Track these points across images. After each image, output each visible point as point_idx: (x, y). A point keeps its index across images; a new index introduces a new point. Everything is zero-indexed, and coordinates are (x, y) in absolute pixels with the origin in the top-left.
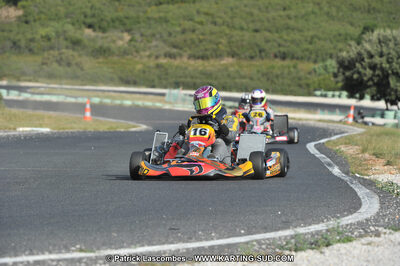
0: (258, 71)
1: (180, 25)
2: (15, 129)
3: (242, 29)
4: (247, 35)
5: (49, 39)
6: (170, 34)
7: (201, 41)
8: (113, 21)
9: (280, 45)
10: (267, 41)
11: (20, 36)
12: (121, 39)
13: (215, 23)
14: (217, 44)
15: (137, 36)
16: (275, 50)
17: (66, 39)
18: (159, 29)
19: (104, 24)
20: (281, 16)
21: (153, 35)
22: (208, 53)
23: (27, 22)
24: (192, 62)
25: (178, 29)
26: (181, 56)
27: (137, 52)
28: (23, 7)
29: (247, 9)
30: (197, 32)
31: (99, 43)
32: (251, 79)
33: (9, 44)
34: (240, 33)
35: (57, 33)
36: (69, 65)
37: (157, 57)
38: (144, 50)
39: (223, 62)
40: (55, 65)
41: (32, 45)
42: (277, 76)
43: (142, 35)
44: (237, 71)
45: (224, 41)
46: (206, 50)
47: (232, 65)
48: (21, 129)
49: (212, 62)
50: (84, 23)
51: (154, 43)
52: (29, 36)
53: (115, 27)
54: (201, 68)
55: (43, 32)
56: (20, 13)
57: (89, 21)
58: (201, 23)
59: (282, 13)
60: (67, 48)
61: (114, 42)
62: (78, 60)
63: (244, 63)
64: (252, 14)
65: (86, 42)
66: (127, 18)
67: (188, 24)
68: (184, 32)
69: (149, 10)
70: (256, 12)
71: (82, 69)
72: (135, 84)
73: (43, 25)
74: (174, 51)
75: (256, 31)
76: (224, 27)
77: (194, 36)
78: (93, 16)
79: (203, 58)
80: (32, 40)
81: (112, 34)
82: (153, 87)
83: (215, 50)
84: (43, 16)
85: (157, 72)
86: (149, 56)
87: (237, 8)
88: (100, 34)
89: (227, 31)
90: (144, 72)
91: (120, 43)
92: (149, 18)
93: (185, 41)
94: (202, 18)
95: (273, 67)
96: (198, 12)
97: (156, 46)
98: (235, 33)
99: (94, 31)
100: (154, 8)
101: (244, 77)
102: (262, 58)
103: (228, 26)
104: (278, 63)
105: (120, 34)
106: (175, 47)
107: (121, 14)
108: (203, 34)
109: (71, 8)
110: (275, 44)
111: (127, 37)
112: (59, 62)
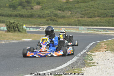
0: (106, 21)
1: (84, 9)
2: (21, 40)
3: (101, 9)
4: (103, 11)
5: (48, 14)
6: (81, 11)
7: (90, 13)
8: (66, 8)
9: (112, 13)
10: (108, 12)
11: (40, 13)
12: (68, 13)
13: (94, 8)
14: (94, 13)
15: (73, 12)
16: (111, 15)
17: (53, 14)
18: (79, 10)
19: (64, 9)
20: (112, 5)
21: (77, 12)
22: (92, 16)
23: (42, 9)
24: (88, 19)
25: (84, 10)
26: (84, 17)
27: (73, 16)
28: (42, 5)
29: (103, 4)
30: (89, 10)
31: (62, 15)
32: (104, 23)
33: (37, 16)
34: (101, 10)
35: (50, 12)
36: (53, 21)
37: (78, 18)
38: (74, 16)
39: (96, 18)
40: (50, 21)
41: (44, 16)
42: (111, 22)
43: (74, 12)
44: (100, 21)
45: (96, 13)
46: (91, 15)
47: (99, 19)
48: (23, 40)
49: (93, 19)
50: (58, 9)
51: (77, 14)
52: (43, 13)
53: (67, 10)
54: (90, 20)
55: (46, 12)
56: (41, 7)
57: (59, 8)
58: (90, 8)
59: (112, 4)
60: (53, 16)
61: (66, 14)
62: (56, 19)
63: (102, 19)
64: (104, 5)
65: (59, 14)
66: (70, 7)
67: (86, 8)
68: (85, 10)
69: (76, 5)
70: (105, 4)
71: (57, 22)
72: (72, 25)
73: (46, 10)
74: (83, 16)
75: (105, 9)
76: (96, 9)
77: (88, 12)
78: (61, 7)
79: (91, 17)
80: (44, 14)
81: (66, 12)
82: (76, 26)
83: (94, 15)
84: (47, 8)
85: (78, 22)
86: (76, 18)
87: (100, 3)
88: (63, 12)
89: (97, 10)
90: (74, 22)
91: (68, 14)
92: (76, 7)
93: (86, 13)
94: (90, 7)
95: (110, 19)
96: (89, 5)
97: (78, 15)
98: (99, 10)
99: (61, 11)
100: (77, 4)
101: (102, 22)
102: (107, 17)
103: (97, 8)
104: (111, 18)
105: (68, 12)
106: (83, 15)
107: (68, 6)
108: (91, 11)
109: (55, 5)
110: (110, 13)
111: (70, 12)
112: (51, 20)
